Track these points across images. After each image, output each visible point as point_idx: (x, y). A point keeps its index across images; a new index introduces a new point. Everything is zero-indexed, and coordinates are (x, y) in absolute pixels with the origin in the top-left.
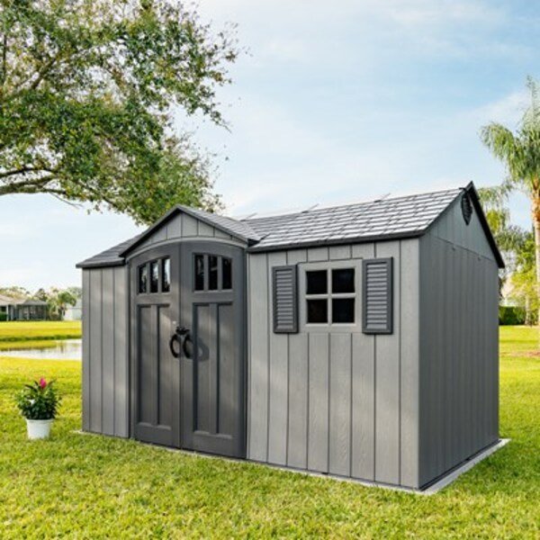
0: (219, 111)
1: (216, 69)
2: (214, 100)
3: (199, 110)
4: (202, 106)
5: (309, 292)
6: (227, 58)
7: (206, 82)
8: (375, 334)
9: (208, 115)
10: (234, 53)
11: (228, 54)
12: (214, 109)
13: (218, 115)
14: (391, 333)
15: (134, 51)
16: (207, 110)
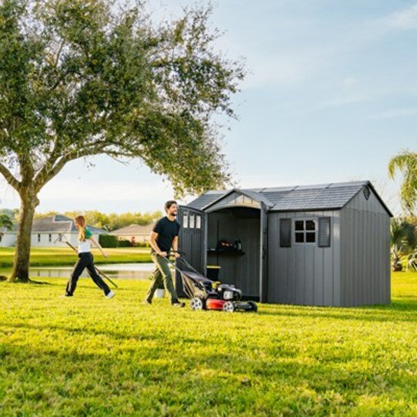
0: (232, 109)
1: (231, 83)
2: (229, 102)
3: (219, 108)
4: (221, 105)
5: (296, 229)
6: (239, 77)
7: (225, 92)
8: (323, 247)
9: (225, 112)
10: (243, 74)
11: (240, 75)
12: (228, 107)
13: (231, 111)
14: (329, 246)
15: (183, 76)
16: (224, 108)
